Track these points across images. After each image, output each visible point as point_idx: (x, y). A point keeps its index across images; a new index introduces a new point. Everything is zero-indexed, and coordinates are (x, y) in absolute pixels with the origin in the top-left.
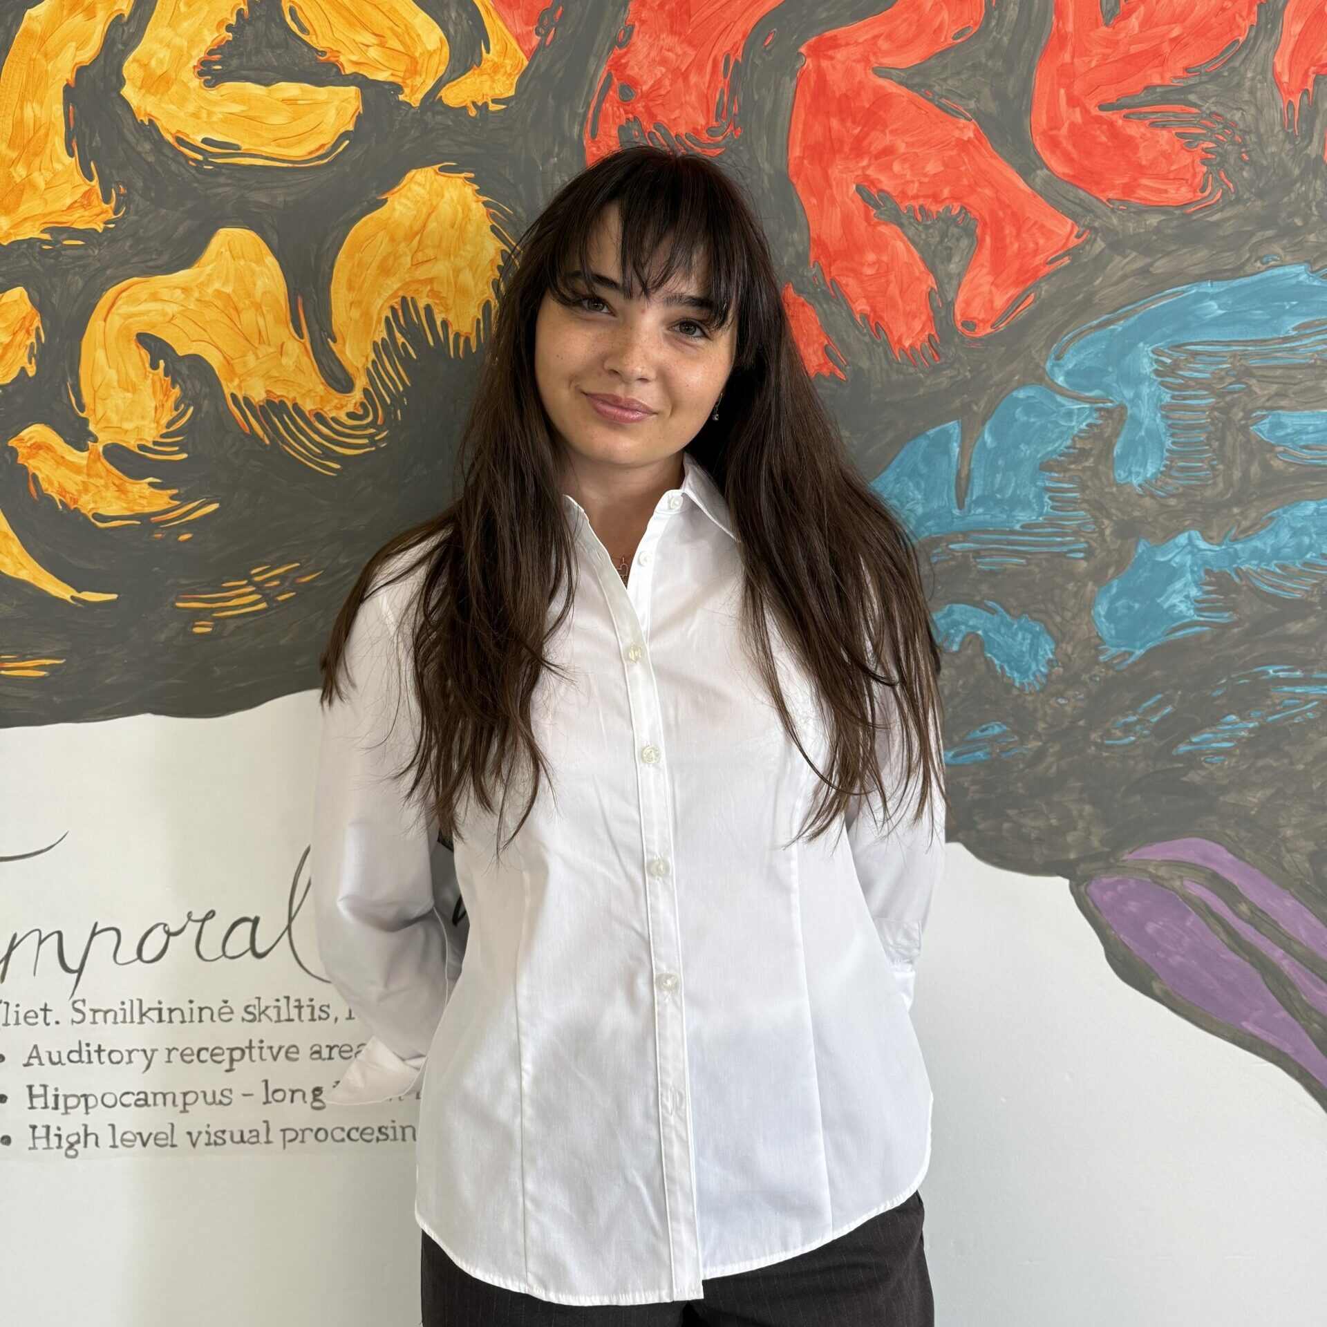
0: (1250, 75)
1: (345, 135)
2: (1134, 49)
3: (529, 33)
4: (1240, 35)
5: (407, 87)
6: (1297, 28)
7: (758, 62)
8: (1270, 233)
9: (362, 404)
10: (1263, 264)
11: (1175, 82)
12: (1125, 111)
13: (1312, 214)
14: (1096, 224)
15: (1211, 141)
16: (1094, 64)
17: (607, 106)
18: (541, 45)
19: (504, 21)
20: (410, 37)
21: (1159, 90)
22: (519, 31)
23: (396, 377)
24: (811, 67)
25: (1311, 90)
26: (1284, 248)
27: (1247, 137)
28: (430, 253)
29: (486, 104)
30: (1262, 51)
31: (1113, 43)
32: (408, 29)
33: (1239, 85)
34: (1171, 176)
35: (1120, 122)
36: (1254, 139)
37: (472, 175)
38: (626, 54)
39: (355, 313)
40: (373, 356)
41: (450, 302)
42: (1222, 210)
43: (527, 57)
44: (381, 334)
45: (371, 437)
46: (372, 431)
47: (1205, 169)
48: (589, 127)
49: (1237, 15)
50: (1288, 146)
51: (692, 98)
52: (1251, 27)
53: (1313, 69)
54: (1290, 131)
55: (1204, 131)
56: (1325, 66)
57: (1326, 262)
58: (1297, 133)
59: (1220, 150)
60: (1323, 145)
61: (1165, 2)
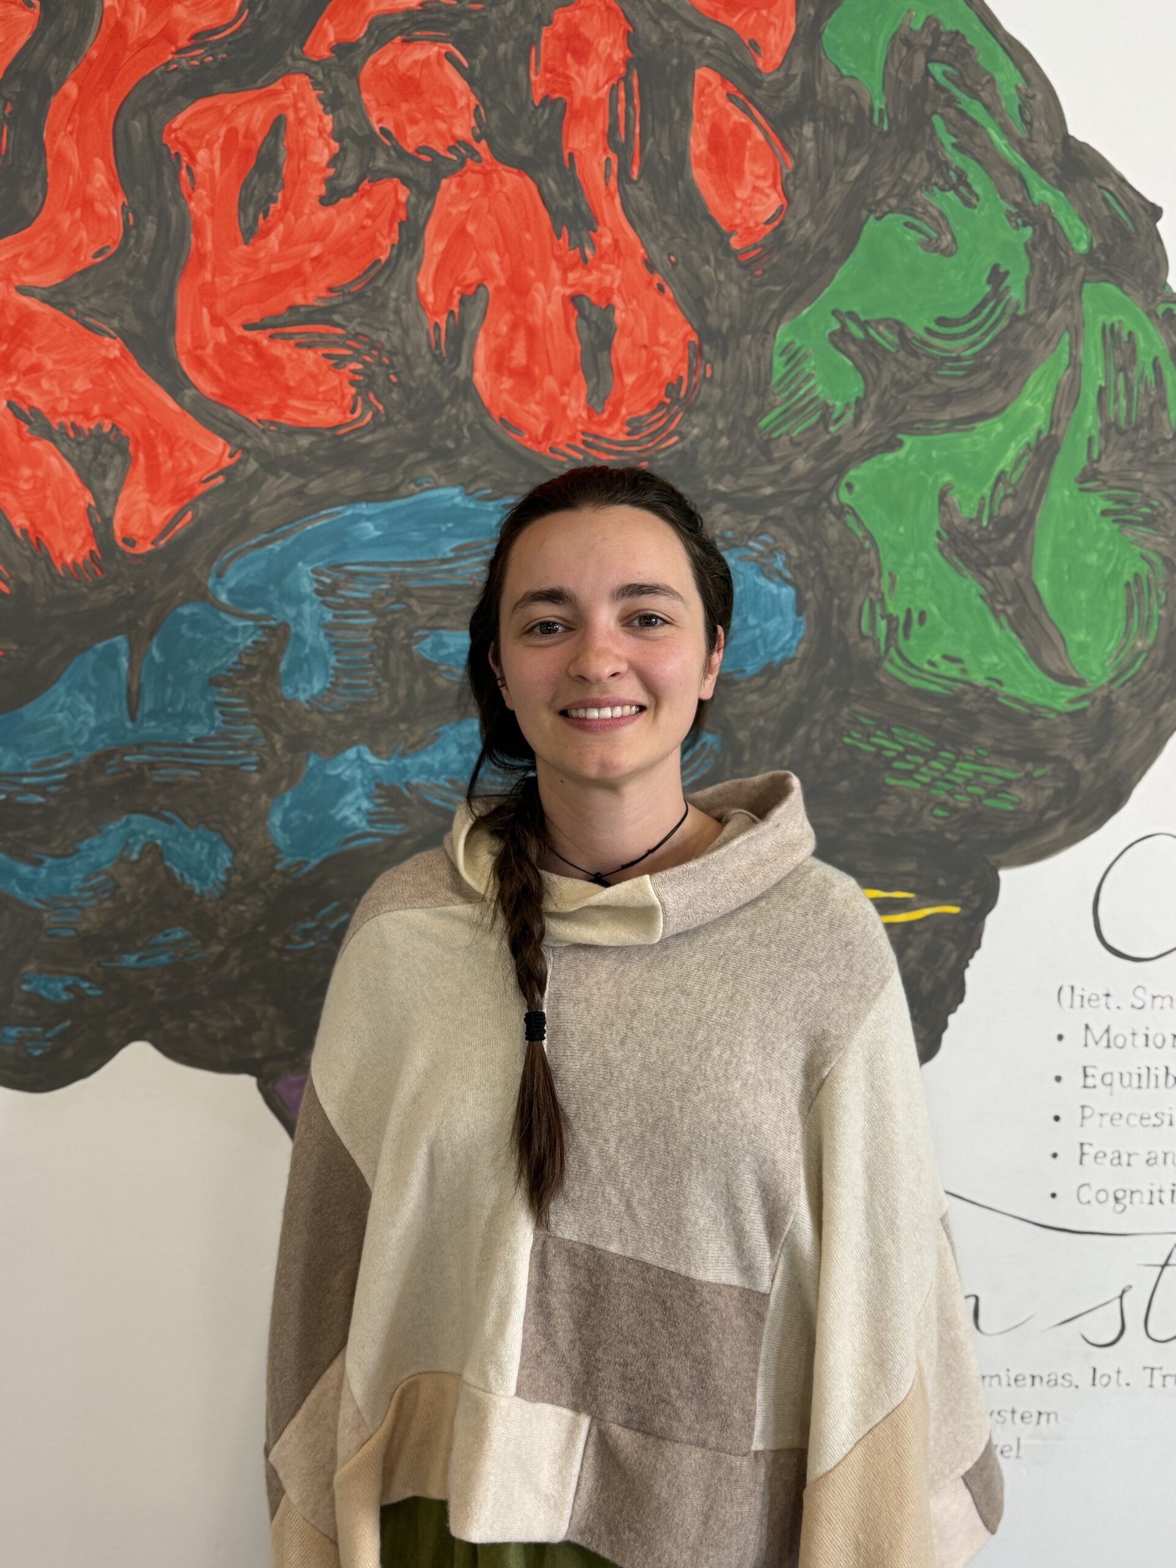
0: (394, 294)
2: (275, 268)
4: (381, 254)
6: (439, 247)
8: (422, 455)
10: (417, 485)
11: (319, 302)
12: (269, 331)
13: (463, 437)
14: (248, 444)
15: (358, 362)
16: (235, 283)
21: (302, 310)
25: (456, 310)
26: (437, 471)
27: (394, 359)
30: (405, 270)
31: (253, 262)
33: (384, 306)
34: (320, 397)
35: (265, 342)
36: (401, 359)
42: (373, 431)
47: (353, 390)
49: (378, 235)
50: (436, 368)
52: (393, 246)
53: (457, 289)
54: (437, 352)
55: (350, 352)
56: (469, 286)
57: (481, 484)
58: (445, 354)
59: (367, 372)
60: (472, 367)
61: (304, 218)
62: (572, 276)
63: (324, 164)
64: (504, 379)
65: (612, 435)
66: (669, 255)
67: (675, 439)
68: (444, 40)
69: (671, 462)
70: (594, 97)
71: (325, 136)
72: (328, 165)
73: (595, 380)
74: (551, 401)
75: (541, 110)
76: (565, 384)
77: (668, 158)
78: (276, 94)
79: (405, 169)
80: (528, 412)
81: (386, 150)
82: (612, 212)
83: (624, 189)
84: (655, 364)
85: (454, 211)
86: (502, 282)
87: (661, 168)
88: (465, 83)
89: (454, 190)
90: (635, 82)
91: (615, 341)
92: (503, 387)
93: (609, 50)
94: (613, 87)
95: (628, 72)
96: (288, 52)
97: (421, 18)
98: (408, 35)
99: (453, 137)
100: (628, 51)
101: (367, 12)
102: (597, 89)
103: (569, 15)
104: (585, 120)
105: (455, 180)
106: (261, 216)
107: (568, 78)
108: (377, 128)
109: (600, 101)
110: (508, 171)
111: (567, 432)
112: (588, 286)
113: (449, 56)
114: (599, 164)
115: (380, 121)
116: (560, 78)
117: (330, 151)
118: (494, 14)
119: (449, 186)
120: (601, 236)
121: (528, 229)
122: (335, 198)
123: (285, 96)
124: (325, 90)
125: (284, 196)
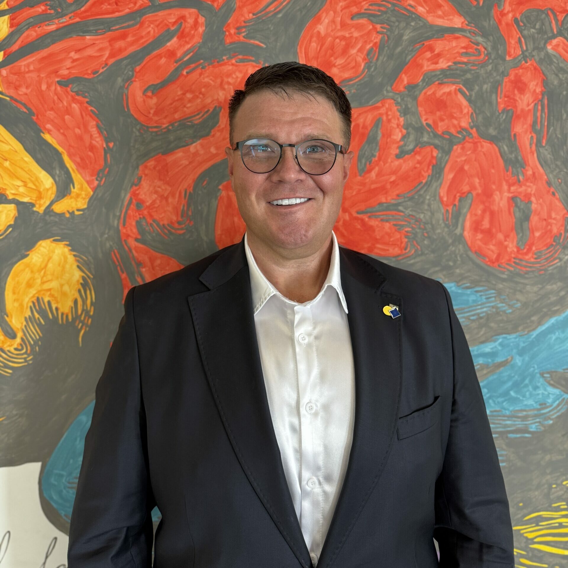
0: (428, 197)
1: (10, 226)
2: (373, 186)
3: (93, 180)
4: (423, 179)
5: (37, 204)
6: (451, 176)
7: (200, 192)
8: (437, 269)
9: (21, 345)
11: (393, 201)
12: (369, 214)
13: (458, 260)
15: (410, 228)
16: (354, 193)
17: (130, 212)
18: (99, 186)
19: (80, 174)
20: (38, 182)
21: (385, 205)
22: (88, 179)
23: (35, 333)
24: (224, 195)
25: (457, 204)
26: (444, 275)
27: (426, 226)
28: (49, 277)
29: (73, 212)
30: (434, 186)
31: (363, 184)
32: (37, 179)
33: (423, 202)
34: (391, 243)
35: (367, 219)
36: (430, 226)
37: (68, 243)
38: (138, 189)
39: (16, 304)
40: (25, 323)
41: (59, 299)
42: (414, 258)
43: (92, 190)
44: (28, 313)
45: (25, 358)
46: (25, 356)
47: (406, 240)
48: (122, 221)
49: (422, 171)
50: (446, 230)
51: (170, 208)
52: (429, 176)
53: (458, 195)
54: (447, 223)
55: (406, 223)
56: (464, 193)
57: (465, 282)
58: (450, 224)
59: (414, 232)
60: (463, 229)
61: (388, 165)
62: (513, 189)
63: (398, 140)
64: (478, 234)
65: (529, 259)
66: (558, 179)
67: (557, 261)
68: (458, 83)
69: (555, 271)
70: (527, 109)
71: (400, 127)
72: (400, 141)
73: (521, 235)
74: (500, 244)
75: (502, 115)
76: (507, 236)
77: (560, 136)
78: (378, 108)
79: (437, 142)
80: (489, 249)
81: (428, 133)
82: (533, 160)
83: (539, 150)
84: (549, 227)
85: (459, 160)
86: (479, 191)
87: (556, 140)
88: (467, 103)
89: (459, 150)
90: (546, 102)
91: (531, 217)
92: (477, 238)
93: (534, 88)
94: (535, 104)
95: (543, 98)
96: (385, 89)
97: (448, 73)
98: (441, 81)
99: (460, 127)
100: (543, 88)
101: (423, 70)
102: (528, 105)
103: (517, 72)
104: (522, 119)
105: (460, 146)
106: (368, 163)
107: (515, 100)
108: (424, 123)
109: (529, 110)
110: (485, 142)
111: (507, 257)
112: (520, 193)
113: (460, 91)
114: (528, 139)
115: (426, 120)
116: (511, 101)
117: (402, 134)
118: (482, 71)
119: (457, 149)
120: (527, 170)
121: (493, 167)
122: (403, 155)
123: (382, 109)
124: (401, 106)
125: (379, 154)
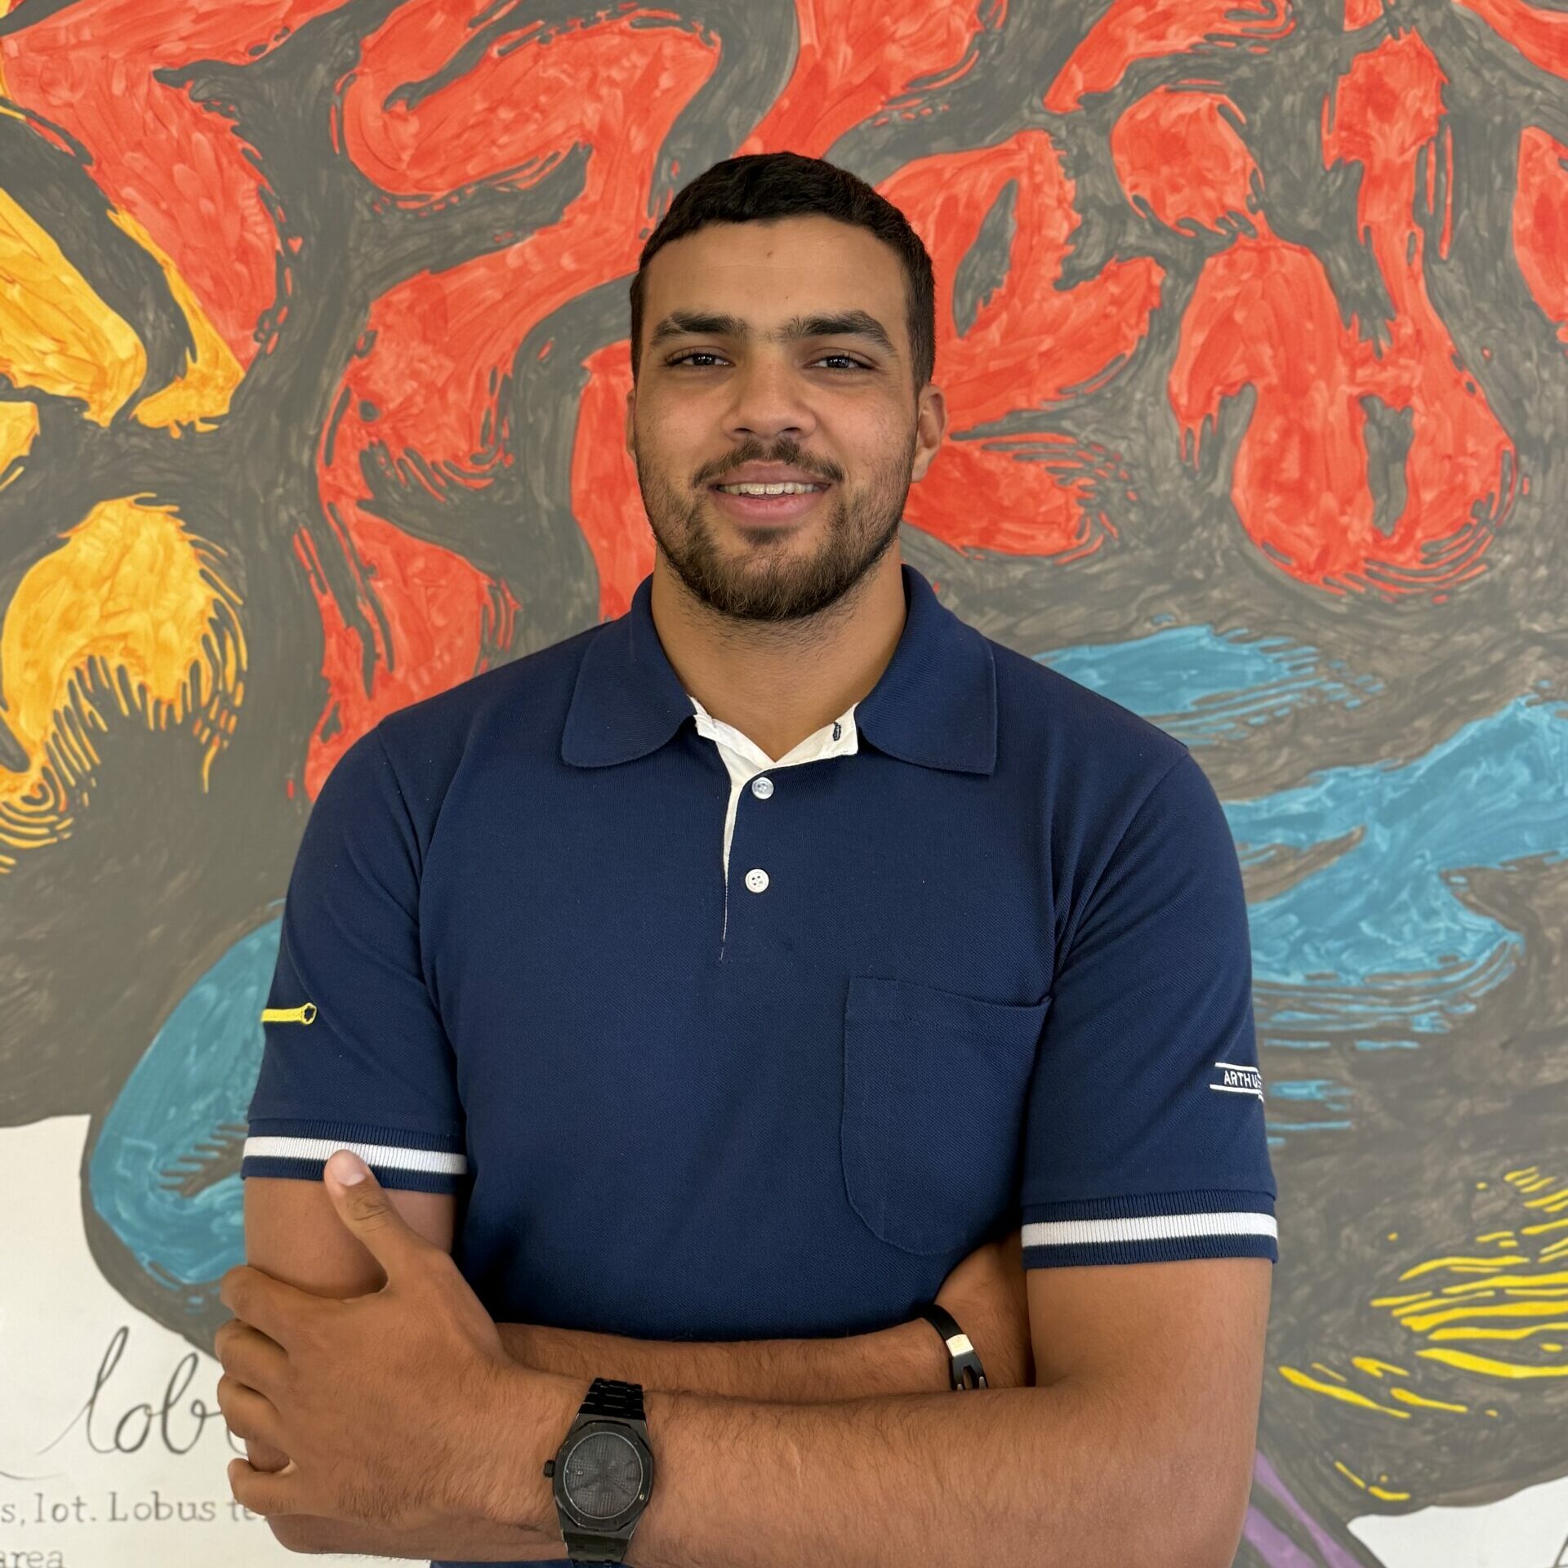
0: (1138, 396)
1: (18, 461)
2: (994, 365)
3: (245, 339)
4: (1126, 348)
5: (94, 402)
6: (1199, 338)
7: (533, 377)
8: (1163, 588)
9: (41, 787)
10: (1154, 624)
11: (1046, 406)
12: (982, 441)
13: (1216, 565)
14: (948, 576)
15: (1092, 478)
17: (344, 427)
18: (261, 354)
19: (215, 325)
20: (99, 344)
21: (1025, 415)
22: (232, 335)
23: (82, 755)
24: (598, 384)
25: (1215, 414)
26: (1180, 606)
27: (1135, 472)
28: (124, 602)
29: (192, 424)
30: (1155, 365)
31: (969, 359)
32: (96, 333)
33: (1125, 409)
34: (1040, 519)
35: (977, 454)
36: (1143, 473)
37: (176, 509)
38: (367, 365)
39: (31, 676)
40: (53, 728)
41: (149, 662)
42: (1103, 559)
43: (244, 367)
44: (64, 701)
45: (51, 825)
46: (52, 818)
47: (1082, 511)
48: (322, 451)
49: (1124, 326)
50: (1186, 483)
51: (451, 419)
52: (1141, 338)
53: (1218, 389)
54: (1189, 464)
55: (1081, 465)
56: (1234, 384)
57: (1235, 622)
58: (1197, 467)
59: (1101, 488)
60: (1231, 482)
61: (1032, 307)
62: (1361, 373)
63: (1062, 240)
64: (1271, 495)
65: (1402, 563)
66: (1483, 348)
67: (1483, 567)
68: (1218, 91)
69: (1476, 596)
70: (1399, 161)
71: (1066, 205)
72: (1066, 242)
73: (1384, 497)
74: (1328, 523)
75: (1332, 176)
76: (1346, 502)
77: (1486, 234)
78: (1007, 154)
79: (1161, 246)
80: (1299, 536)
81: (1139, 222)
82: (1416, 297)
83: (1431, 271)
84: (1460, 477)
85: (1219, 296)
86: (1274, 379)
87: (1476, 245)
88: (1242, 142)
89: (1221, 271)
90: (1449, 143)
91: (1412, 449)
92: (1268, 505)
93: (1418, 105)
94: (1421, 149)
95: (1440, 133)
96: (1026, 103)
97: (1191, 63)
98: (1175, 83)
99: (1223, 207)
100: (1441, 106)
101: (1125, 55)
102: (1403, 150)
103: (1371, 62)
104: (1386, 188)
105: (1223, 259)
106: (981, 303)
107: (1368, 138)
108: (1129, 196)
109: (1405, 165)
110: (1289, 248)
111: (1346, 559)
112: (1381, 385)
113: (1223, 110)
114: (1402, 240)
115: (1134, 187)
116: (1356, 138)
117: (1071, 225)
118: (1281, 59)
119: (1215, 266)
120: (1399, 325)
121: (1311, 317)
122: (1072, 282)
123: (1018, 157)
124: (1069, 150)
125: (1011, 278)
